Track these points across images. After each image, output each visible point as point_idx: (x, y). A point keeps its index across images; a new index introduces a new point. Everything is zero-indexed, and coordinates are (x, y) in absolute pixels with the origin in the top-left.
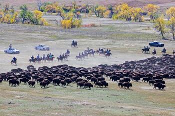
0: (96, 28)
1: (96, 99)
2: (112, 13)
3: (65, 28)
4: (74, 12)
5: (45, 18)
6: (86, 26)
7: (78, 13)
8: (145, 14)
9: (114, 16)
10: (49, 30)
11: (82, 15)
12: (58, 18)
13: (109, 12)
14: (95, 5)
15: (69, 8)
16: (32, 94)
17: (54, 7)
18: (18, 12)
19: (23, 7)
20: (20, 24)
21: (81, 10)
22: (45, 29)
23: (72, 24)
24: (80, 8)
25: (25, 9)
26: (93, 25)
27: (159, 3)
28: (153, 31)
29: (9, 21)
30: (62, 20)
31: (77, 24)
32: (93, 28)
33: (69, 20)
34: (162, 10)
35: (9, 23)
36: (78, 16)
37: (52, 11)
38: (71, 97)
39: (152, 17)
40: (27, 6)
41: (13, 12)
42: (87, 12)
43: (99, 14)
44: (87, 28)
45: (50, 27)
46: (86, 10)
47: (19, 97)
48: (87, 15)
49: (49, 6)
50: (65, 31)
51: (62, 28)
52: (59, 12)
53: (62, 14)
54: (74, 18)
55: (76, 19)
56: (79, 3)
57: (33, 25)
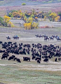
3: (27, 29)
4: (33, 18)
5: (12, 21)
6: (42, 28)
7: (36, 18)
10: (15, 30)
11: (39, 19)
12: (22, 22)
14: (49, 12)
15: (30, 14)
17: (19, 13)
21: (38, 15)
22: (12, 30)
23: (32, 26)
24: (38, 14)
26: (47, 27)
30: (24, 23)
31: (36, 26)
32: (47, 29)
33: (30, 23)
36: (36, 20)
37: (17, 16)
42: (43, 17)
43: (52, 18)
44: (42, 29)
45: (16, 29)
46: (42, 15)
48: (43, 19)
49: (15, 12)
50: (27, 32)
51: (25, 29)
52: (23, 17)
53: (24, 18)
54: (33, 22)
55: (35, 22)
56: (37, 11)
57: (3, 27)
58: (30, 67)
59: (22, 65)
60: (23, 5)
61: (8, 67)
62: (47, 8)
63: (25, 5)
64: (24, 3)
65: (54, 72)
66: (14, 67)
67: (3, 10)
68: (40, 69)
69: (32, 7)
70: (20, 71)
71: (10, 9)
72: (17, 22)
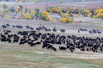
2: (93, 14)
3: (63, 23)
4: (69, 13)
5: (50, 16)
6: (76, 22)
9: (94, 16)
10: (53, 24)
11: (74, 15)
12: (59, 17)
13: (91, 13)
14: (82, 9)
15: (66, 10)
16: (41, 65)
17: (56, 9)
18: (34, 12)
19: (37, 10)
20: (35, 20)
21: (73, 12)
22: (50, 23)
23: (67, 20)
25: (38, 11)
26: (81, 22)
29: (28, 18)
30: (61, 18)
31: (71, 21)
33: (66, 18)
35: (28, 19)
36: (71, 16)
37: (55, 12)
40: (39, 9)
41: (30, 12)
42: (77, 13)
43: (85, 14)
44: (77, 24)
45: (53, 22)
46: (77, 12)
47: (32, 66)
48: (77, 15)
49: (53, 9)
50: (63, 25)
51: (61, 23)
52: (59, 13)
53: (61, 14)
54: (69, 17)
55: (70, 17)
56: (72, 7)
57: (42, 21)
58: (65, 55)
59: (58, 54)
60: (60, 2)
61: (46, 55)
62: (81, 5)
63: (62, 2)
64: (61, 1)
65: (86, 60)
66: (51, 55)
67: (43, 6)
68: (73, 57)
69: (68, 4)
70: (57, 58)
71: (49, 6)
72: (55, 17)
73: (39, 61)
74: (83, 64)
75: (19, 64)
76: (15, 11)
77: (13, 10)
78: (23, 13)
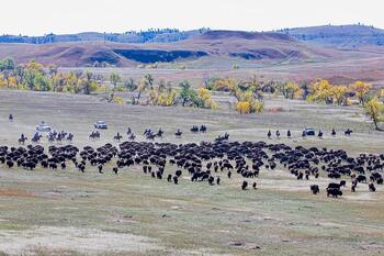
0: (283, 113)
1: (283, 212)
2: (307, 93)
3: (241, 113)
4: (253, 92)
5: (213, 99)
6: (270, 110)
7: (259, 92)
8: (352, 95)
9: (310, 98)
10: (219, 115)
11: (265, 95)
12: (232, 99)
13: (303, 91)
14: (283, 82)
15: (247, 85)
16: (195, 204)
17: (226, 83)
18: (177, 91)
19: (184, 84)
20: (180, 107)
21: (264, 88)
22: (214, 114)
23: (251, 107)
24: (263, 85)
25: (186, 87)
26: (280, 110)
27: (371, 80)
28: (363, 119)
29: (165, 103)
30: (237, 101)
31: (258, 108)
32: (280, 113)
33: (247, 102)
34: (375, 90)
35: (164, 105)
36: (260, 96)
37: (223, 89)
38: (248, 210)
39: (361, 99)
40: (190, 82)
41: (170, 90)
42: (272, 91)
43: (288, 93)
44: (271, 113)
45: (221, 112)
46: (271, 88)
47: (176, 207)
48: (272, 95)
49: (220, 82)
50: (241, 118)
51: (237, 113)
52: (233, 91)
53: (237, 93)
54: (253, 100)
55: (257, 100)
56: (261, 79)
57: (196, 109)
60: (235, 68)
62: (279, 73)
63: (238, 68)
64: (236, 66)
65: (293, 193)
67: (198, 77)
68: (265, 187)
69: (252, 72)
71: (211, 76)
72: (223, 100)
73: (192, 197)
74: (286, 202)
75: (148, 203)
76: (136, 87)
77: (132, 87)
78: (154, 91)
